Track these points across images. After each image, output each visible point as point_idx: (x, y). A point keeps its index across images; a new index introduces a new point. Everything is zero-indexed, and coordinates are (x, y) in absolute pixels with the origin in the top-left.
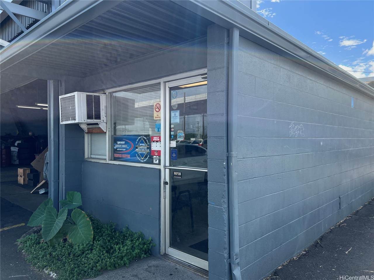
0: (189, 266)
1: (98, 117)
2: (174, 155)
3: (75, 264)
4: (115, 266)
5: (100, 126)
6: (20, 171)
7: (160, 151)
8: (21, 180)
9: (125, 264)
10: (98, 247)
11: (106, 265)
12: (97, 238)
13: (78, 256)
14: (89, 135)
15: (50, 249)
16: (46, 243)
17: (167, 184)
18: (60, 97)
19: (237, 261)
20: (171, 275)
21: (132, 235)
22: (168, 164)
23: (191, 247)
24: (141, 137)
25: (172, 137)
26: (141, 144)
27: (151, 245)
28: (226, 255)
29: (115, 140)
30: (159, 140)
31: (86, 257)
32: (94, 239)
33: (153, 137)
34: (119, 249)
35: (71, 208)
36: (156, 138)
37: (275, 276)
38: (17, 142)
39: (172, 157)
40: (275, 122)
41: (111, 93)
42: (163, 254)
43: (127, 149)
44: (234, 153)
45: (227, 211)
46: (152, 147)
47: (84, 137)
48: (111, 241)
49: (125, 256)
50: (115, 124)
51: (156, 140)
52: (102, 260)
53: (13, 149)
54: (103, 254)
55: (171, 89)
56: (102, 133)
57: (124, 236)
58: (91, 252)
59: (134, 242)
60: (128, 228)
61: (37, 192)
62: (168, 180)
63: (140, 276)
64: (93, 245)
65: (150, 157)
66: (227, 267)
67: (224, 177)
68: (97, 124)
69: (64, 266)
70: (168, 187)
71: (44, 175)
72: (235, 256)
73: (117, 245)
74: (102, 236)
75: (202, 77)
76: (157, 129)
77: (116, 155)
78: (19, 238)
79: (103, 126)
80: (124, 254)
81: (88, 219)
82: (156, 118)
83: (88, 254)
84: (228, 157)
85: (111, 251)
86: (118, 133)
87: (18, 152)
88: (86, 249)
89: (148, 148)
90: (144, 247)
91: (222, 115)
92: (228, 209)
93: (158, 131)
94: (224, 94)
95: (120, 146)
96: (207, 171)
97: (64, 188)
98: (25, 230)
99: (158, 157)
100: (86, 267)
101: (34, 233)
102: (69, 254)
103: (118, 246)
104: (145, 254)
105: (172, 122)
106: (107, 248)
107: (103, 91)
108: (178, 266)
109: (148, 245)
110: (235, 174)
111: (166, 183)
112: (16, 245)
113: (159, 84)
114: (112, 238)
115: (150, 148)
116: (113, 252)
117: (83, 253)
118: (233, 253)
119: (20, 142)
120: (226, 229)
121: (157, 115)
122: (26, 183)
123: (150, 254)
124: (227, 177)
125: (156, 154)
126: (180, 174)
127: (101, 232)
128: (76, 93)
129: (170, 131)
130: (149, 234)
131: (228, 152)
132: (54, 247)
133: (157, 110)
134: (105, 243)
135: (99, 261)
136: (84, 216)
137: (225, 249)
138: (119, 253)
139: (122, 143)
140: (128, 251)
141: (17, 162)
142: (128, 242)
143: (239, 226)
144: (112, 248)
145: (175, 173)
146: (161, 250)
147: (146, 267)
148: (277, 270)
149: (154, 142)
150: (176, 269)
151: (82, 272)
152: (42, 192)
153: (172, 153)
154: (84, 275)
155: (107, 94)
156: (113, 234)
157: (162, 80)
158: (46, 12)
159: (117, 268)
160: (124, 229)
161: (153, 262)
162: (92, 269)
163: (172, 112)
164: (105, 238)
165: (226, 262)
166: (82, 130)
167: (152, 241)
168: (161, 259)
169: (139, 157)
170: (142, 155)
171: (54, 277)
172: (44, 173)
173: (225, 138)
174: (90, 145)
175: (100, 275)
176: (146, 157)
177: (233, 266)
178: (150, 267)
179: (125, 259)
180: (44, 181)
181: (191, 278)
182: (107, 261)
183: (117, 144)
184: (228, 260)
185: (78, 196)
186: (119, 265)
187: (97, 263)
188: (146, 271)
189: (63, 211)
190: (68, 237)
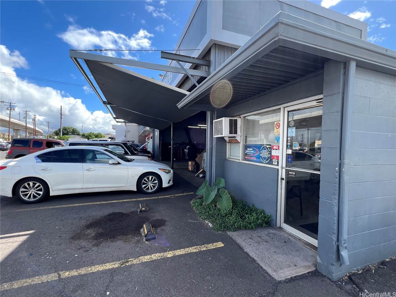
0: (299, 239)
1: (236, 132)
2: (290, 160)
3: (222, 221)
4: (246, 228)
5: (237, 138)
6: (190, 163)
7: (279, 156)
8: (190, 168)
9: (252, 228)
10: (235, 213)
11: (240, 226)
12: (234, 208)
13: (224, 217)
14: (230, 144)
15: (208, 210)
16: (206, 205)
17: (284, 180)
18: (214, 121)
19: (345, 245)
20: (285, 242)
21: (256, 210)
22: (284, 165)
23: (301, 226)
24: (264, 146)
25: (289, 146)
26: (264, 151)
27: (270, 219)
28: (335, 239)
29: (246, 147)
30: (278, 148)
31: (228, 218)
32: (232, 208)
33: (273, 146)
34: (248, 217)
35: (219, 187)
36: (276, 147)
37: (382, 265)
38: (188, 147)
39: (288, 160)
40: (390, 136)
41: (245, 117)
42: (278, 227)
43: (254, 154)
44: (346, 161)
45: (337, 205)
46: (272, 153)
47: (226, 145)
48: (243, 212)
49: (252, 222)
50: (246, 137)
51: (275, 148)
52: (238, 222)
53: (185, 150)
54: (238, 219)
55: (288, 112)
56: (238, 142)
57: (251, 210)
58: (231, 216)
59: (258, 215)
60: (253, 205)
61: (198, 176)
62: (284, 177)
63: (263, 238)
64: (232, 212)
65: (270, 159)
66: (335, 248)
67: (335, 179)
68: (235, 137)
69: (216, 221)
70: (284, 182)
71: (202, 166)
72: (343, 241)
73: (247, 214)
74: (237, 207)
75: (317, 101)
76: (277, 141)
77: (246, 157)
78: (192, 200)
79: (238, 139)
80: (251, 221)
81: (229, 195)
82: (276, 133)
83: (229, 216)
84: (340, 164)
85: (243, 218)
86: (248, 143)
87: (188, 152)
88: (228, 213)
89: (269, 154)
90: (265, 219)
91: (337, 130)
92: (338, 204)
93: (277, 142)
94: (339, 114)
95: (249, 151)
96: (320, 173)
97: (214, 175)
98: (194, 196)
99: (277, 160)
100: (228, 224)
101: (199, 198)
102: (218, 214)
103: (247, 216)
104: (266, 224)
105: (289, 136)
106: (241, 215)
107: (239, 116)
108: (290, 237)
109: (268, 219)
110: (346, 178)
111: (282, 179)
112: (190, 204)
113: (280, 109)
114: (243, 210)
115: (270, 154)
116: (244, 218)
117: (226, 215)
118: (341, 238)
119: (189, 147)
120: (336, 219)
121: (277, 131)
122: (193, 170)
123: (269, 225)
124: (338, 180)
125: (275, 158)
126: (294, 173)
127: (236, 205)
128: (223, 118)
129: (287, 142)
130: (269, 211)
131: (340, 160)
132: (210, 209)
133: (277, 127)
134: (240, 212)
135: (236, 222)
136: (227, 193)
137: (334, 233)
138: (248, 220)
139: (250, 149)
140: (254, 220)
141: (187, 158)
142: (254, 214)
143: (348, 218)
144: (243, 216)
145: (290, 173)
146: (277, 224)
147: (267, 233)
148: (384, 261)
149: (274, 149)
150: (289, 239)
151: (226, 227)
152: (201, 176)
153: (288, 158)
154: (227, 229)
155: (242, 118)
156: (244, 207)
157: (282, 107)
158: (207, 71)
159: (247, 229)
160: (251, 205)
161: (272, 231)
162: (232, 226)
163: (289, 128)
164: (239, 209)
165: (335, 244)
166: (225, 141)
167: (270, 217)
168: (277, 230)
169: (262, 159)
170: (265, 158)
171: (211, 226)
172: (202, 165)
173: (338, 149)
174: (229, 150)
175: (237, 231)
176: (267, 160)
177: (341, 248)
178: (269, 233)
179: (252, 224)
180: (202, 170)
181: (301, 248)
182: (241, 223)
183: (247, 150)
184: (336, 243)
185: (223, 180)
186: (248, 227)
187: (235, 223)
188: (267, 235)
189: (215, 189)
190: (217, 204)
